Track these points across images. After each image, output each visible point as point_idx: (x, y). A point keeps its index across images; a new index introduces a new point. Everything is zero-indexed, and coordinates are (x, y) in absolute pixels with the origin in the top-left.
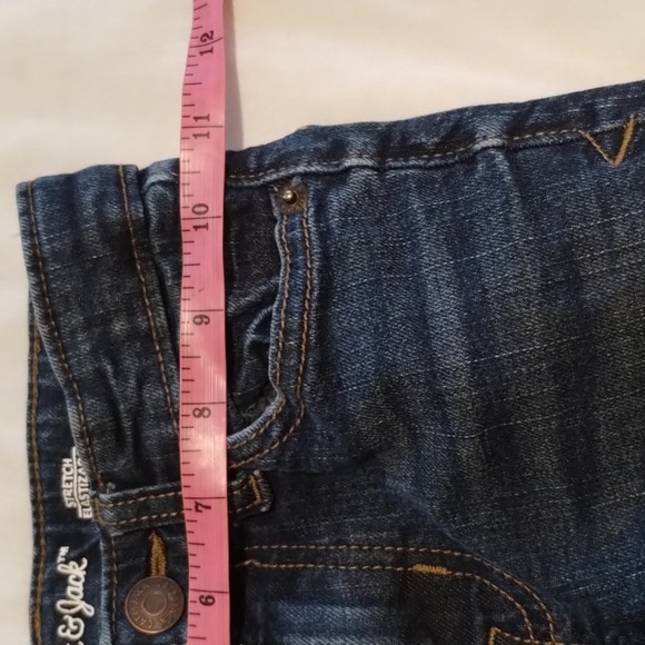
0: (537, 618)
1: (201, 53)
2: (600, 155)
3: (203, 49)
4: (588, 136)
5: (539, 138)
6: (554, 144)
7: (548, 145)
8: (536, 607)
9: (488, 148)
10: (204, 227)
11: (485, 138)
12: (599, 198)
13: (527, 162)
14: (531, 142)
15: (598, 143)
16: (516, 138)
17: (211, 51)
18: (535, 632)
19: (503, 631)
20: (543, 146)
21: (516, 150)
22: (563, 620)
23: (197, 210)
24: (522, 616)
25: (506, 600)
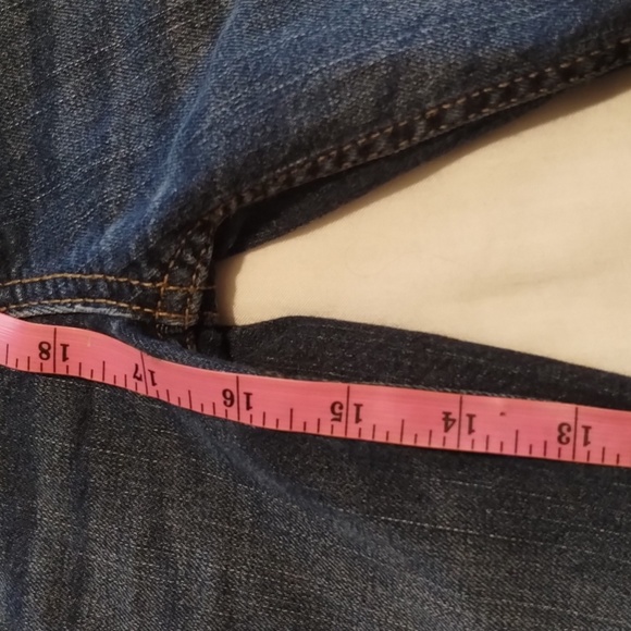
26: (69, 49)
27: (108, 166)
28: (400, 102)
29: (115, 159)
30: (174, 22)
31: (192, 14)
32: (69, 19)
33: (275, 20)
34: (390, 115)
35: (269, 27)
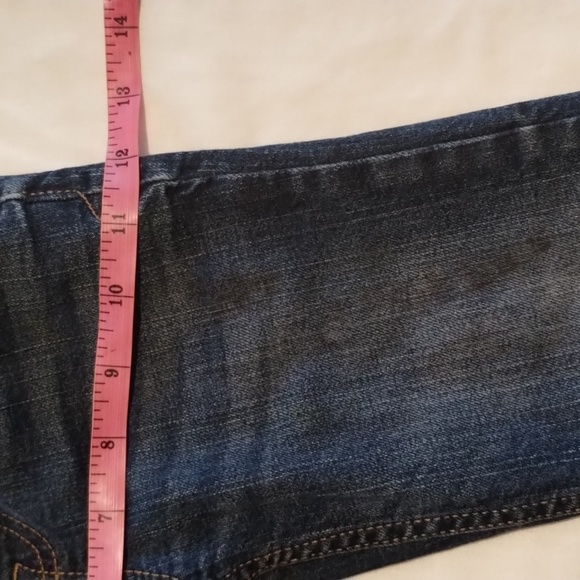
0: (45, 555)
1: (118, 165)
2: (90, 211)
3: (119, 162)
4: (83, 196)
5: (49, 195)
6: (59, 200)
7: (55, 201)
8: (45, 547)
9: (11, 200)
10: (118, 303)
11: (9, 192)
12: (87, 248)
13: (38, 212)
14: (43, 198)
15: (90, 202)
16: (33, 194)
17: (126, 164)
18: (44, 564)
19: (24, 565)
20: (51, 201)
21: (31, 203)
22: (63, 556)
23: (113, 289)
24: (36, 555)
25: (24, 543)
26: (151, 417)
27: (166, 504)
28: (399, 510)
29: (170, 500)
30: (233, 418)
31: (246, 415)
32: (154, 396)
33: (316, 445)
34: (392, 516)
35: (312, 450)
